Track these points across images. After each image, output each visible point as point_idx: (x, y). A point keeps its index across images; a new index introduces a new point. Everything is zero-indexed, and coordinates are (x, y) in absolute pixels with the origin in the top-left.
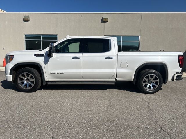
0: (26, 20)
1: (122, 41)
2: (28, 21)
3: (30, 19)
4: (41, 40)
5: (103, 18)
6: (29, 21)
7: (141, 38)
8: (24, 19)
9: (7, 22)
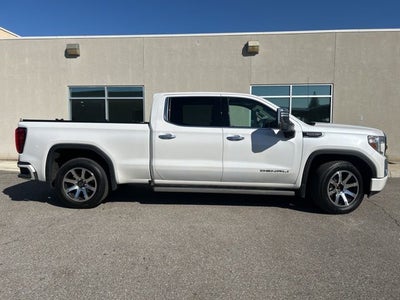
0: (71, 53)
1: (291, 96)
2: (76, 56)
3: (82, 52)
4: (106, 98)
5: (247, 45)
6: (78, 55)
7: (336, 91)
8: (66, 51)
9: (27, 60)
